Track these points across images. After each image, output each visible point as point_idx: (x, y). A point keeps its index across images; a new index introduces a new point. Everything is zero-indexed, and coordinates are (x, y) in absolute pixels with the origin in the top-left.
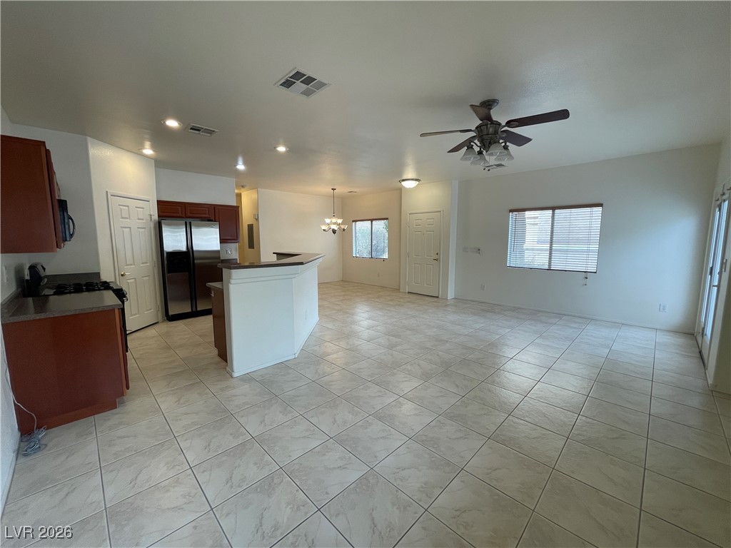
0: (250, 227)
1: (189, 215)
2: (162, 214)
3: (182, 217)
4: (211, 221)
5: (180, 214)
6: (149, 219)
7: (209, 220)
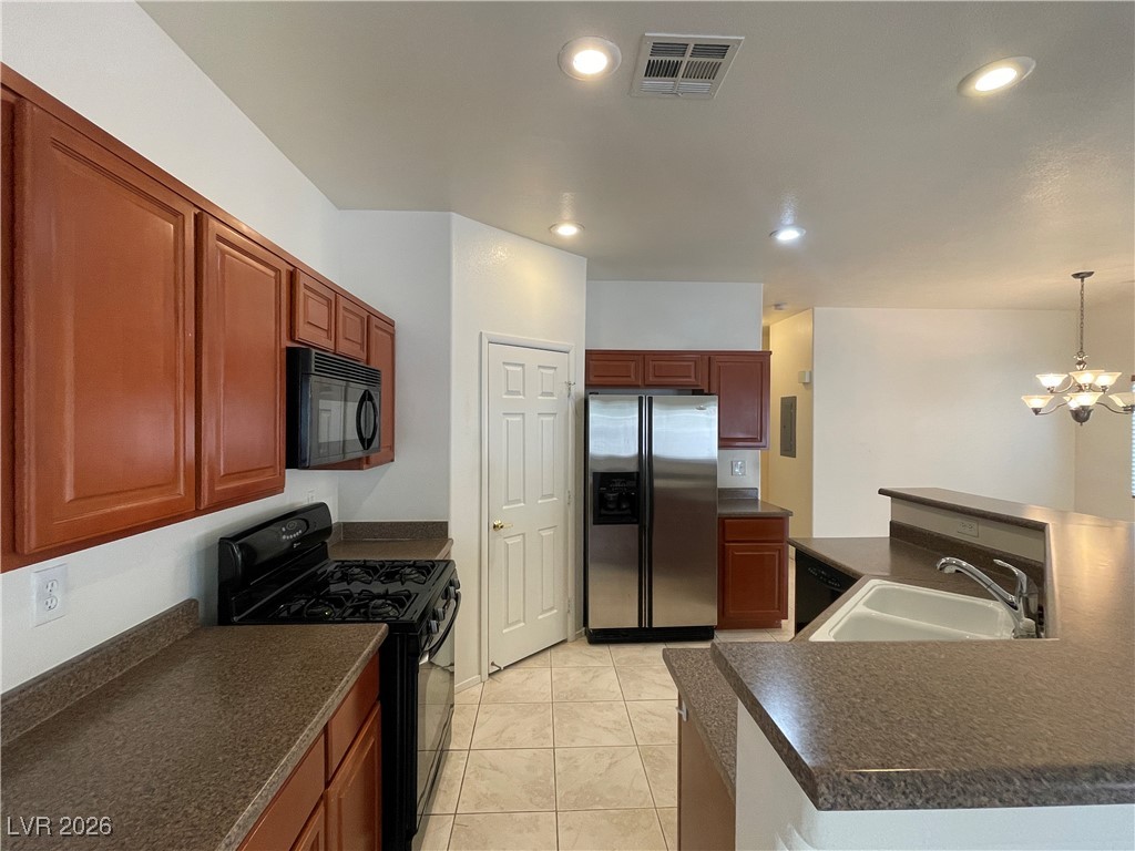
0: (789, 405)
1: (651, 379)
2: (594, 380)
3: (637, 386)
4: (700, 392)
5: (632, 379)
6: (565, 392)
7: (695, 392)
